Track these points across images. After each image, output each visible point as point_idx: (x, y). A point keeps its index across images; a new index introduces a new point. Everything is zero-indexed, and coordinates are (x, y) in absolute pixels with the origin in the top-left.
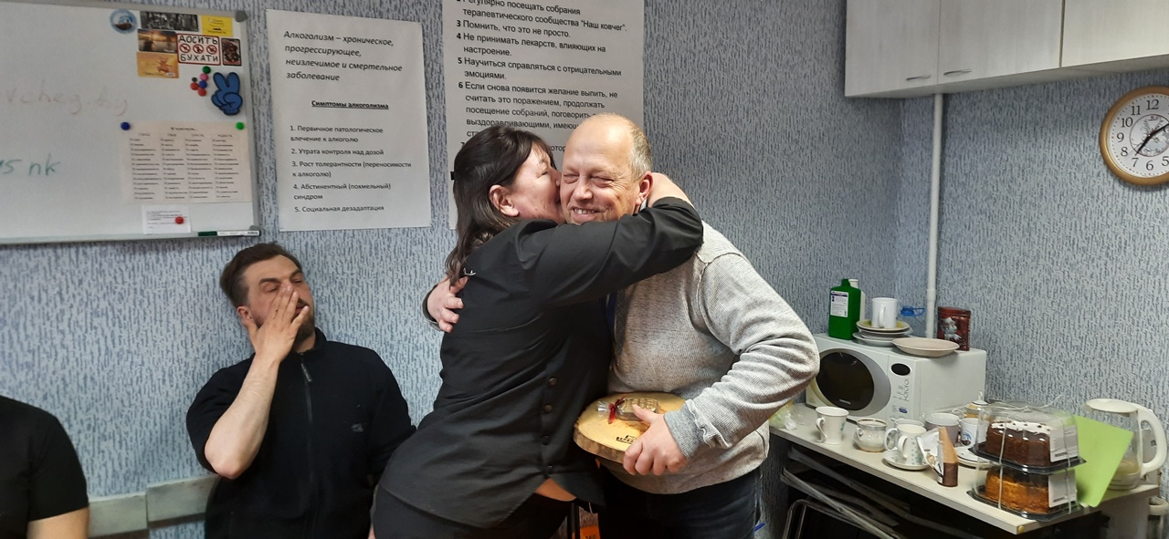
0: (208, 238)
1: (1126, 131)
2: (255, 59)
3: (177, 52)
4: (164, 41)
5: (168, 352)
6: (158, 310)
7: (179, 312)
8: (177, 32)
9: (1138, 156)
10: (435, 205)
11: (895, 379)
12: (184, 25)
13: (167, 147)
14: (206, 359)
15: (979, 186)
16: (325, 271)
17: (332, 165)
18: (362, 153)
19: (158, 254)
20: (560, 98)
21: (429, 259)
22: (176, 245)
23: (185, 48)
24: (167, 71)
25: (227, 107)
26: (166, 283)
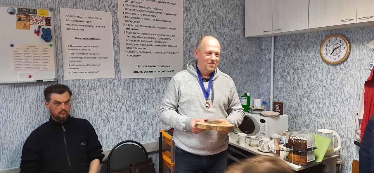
0: (40, 82)
1: (327, 48)
2: (56, 24)
3: (29, 21)
4: (25, 17)
5: (26, 120)
6: (23, 106)
7: (30, 107)
8: (30, 15)
9: (331, 55)
10: (116, 70)
11: (261, 124)
12: (32, 12)
13: (26, 53)
14: (39, 122)
15: (285, 65)
16: (79, 93)
17: (82, 58)
18: (92, 54)
19: (23, 88)
20: (157, 37)
21: (114, 88)
22: (29, 85)
23: (32, 20)
24: (26, 28)
25: (46, 39)
26: (25, 97)
